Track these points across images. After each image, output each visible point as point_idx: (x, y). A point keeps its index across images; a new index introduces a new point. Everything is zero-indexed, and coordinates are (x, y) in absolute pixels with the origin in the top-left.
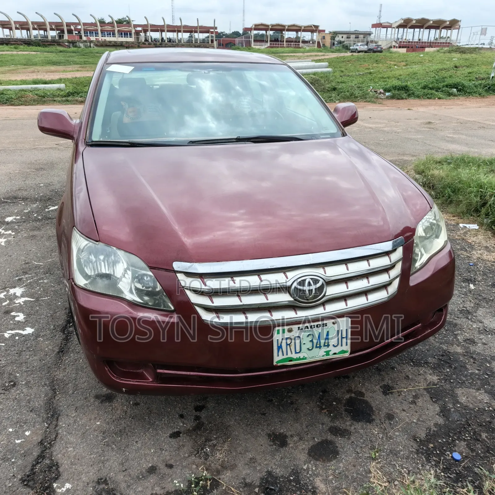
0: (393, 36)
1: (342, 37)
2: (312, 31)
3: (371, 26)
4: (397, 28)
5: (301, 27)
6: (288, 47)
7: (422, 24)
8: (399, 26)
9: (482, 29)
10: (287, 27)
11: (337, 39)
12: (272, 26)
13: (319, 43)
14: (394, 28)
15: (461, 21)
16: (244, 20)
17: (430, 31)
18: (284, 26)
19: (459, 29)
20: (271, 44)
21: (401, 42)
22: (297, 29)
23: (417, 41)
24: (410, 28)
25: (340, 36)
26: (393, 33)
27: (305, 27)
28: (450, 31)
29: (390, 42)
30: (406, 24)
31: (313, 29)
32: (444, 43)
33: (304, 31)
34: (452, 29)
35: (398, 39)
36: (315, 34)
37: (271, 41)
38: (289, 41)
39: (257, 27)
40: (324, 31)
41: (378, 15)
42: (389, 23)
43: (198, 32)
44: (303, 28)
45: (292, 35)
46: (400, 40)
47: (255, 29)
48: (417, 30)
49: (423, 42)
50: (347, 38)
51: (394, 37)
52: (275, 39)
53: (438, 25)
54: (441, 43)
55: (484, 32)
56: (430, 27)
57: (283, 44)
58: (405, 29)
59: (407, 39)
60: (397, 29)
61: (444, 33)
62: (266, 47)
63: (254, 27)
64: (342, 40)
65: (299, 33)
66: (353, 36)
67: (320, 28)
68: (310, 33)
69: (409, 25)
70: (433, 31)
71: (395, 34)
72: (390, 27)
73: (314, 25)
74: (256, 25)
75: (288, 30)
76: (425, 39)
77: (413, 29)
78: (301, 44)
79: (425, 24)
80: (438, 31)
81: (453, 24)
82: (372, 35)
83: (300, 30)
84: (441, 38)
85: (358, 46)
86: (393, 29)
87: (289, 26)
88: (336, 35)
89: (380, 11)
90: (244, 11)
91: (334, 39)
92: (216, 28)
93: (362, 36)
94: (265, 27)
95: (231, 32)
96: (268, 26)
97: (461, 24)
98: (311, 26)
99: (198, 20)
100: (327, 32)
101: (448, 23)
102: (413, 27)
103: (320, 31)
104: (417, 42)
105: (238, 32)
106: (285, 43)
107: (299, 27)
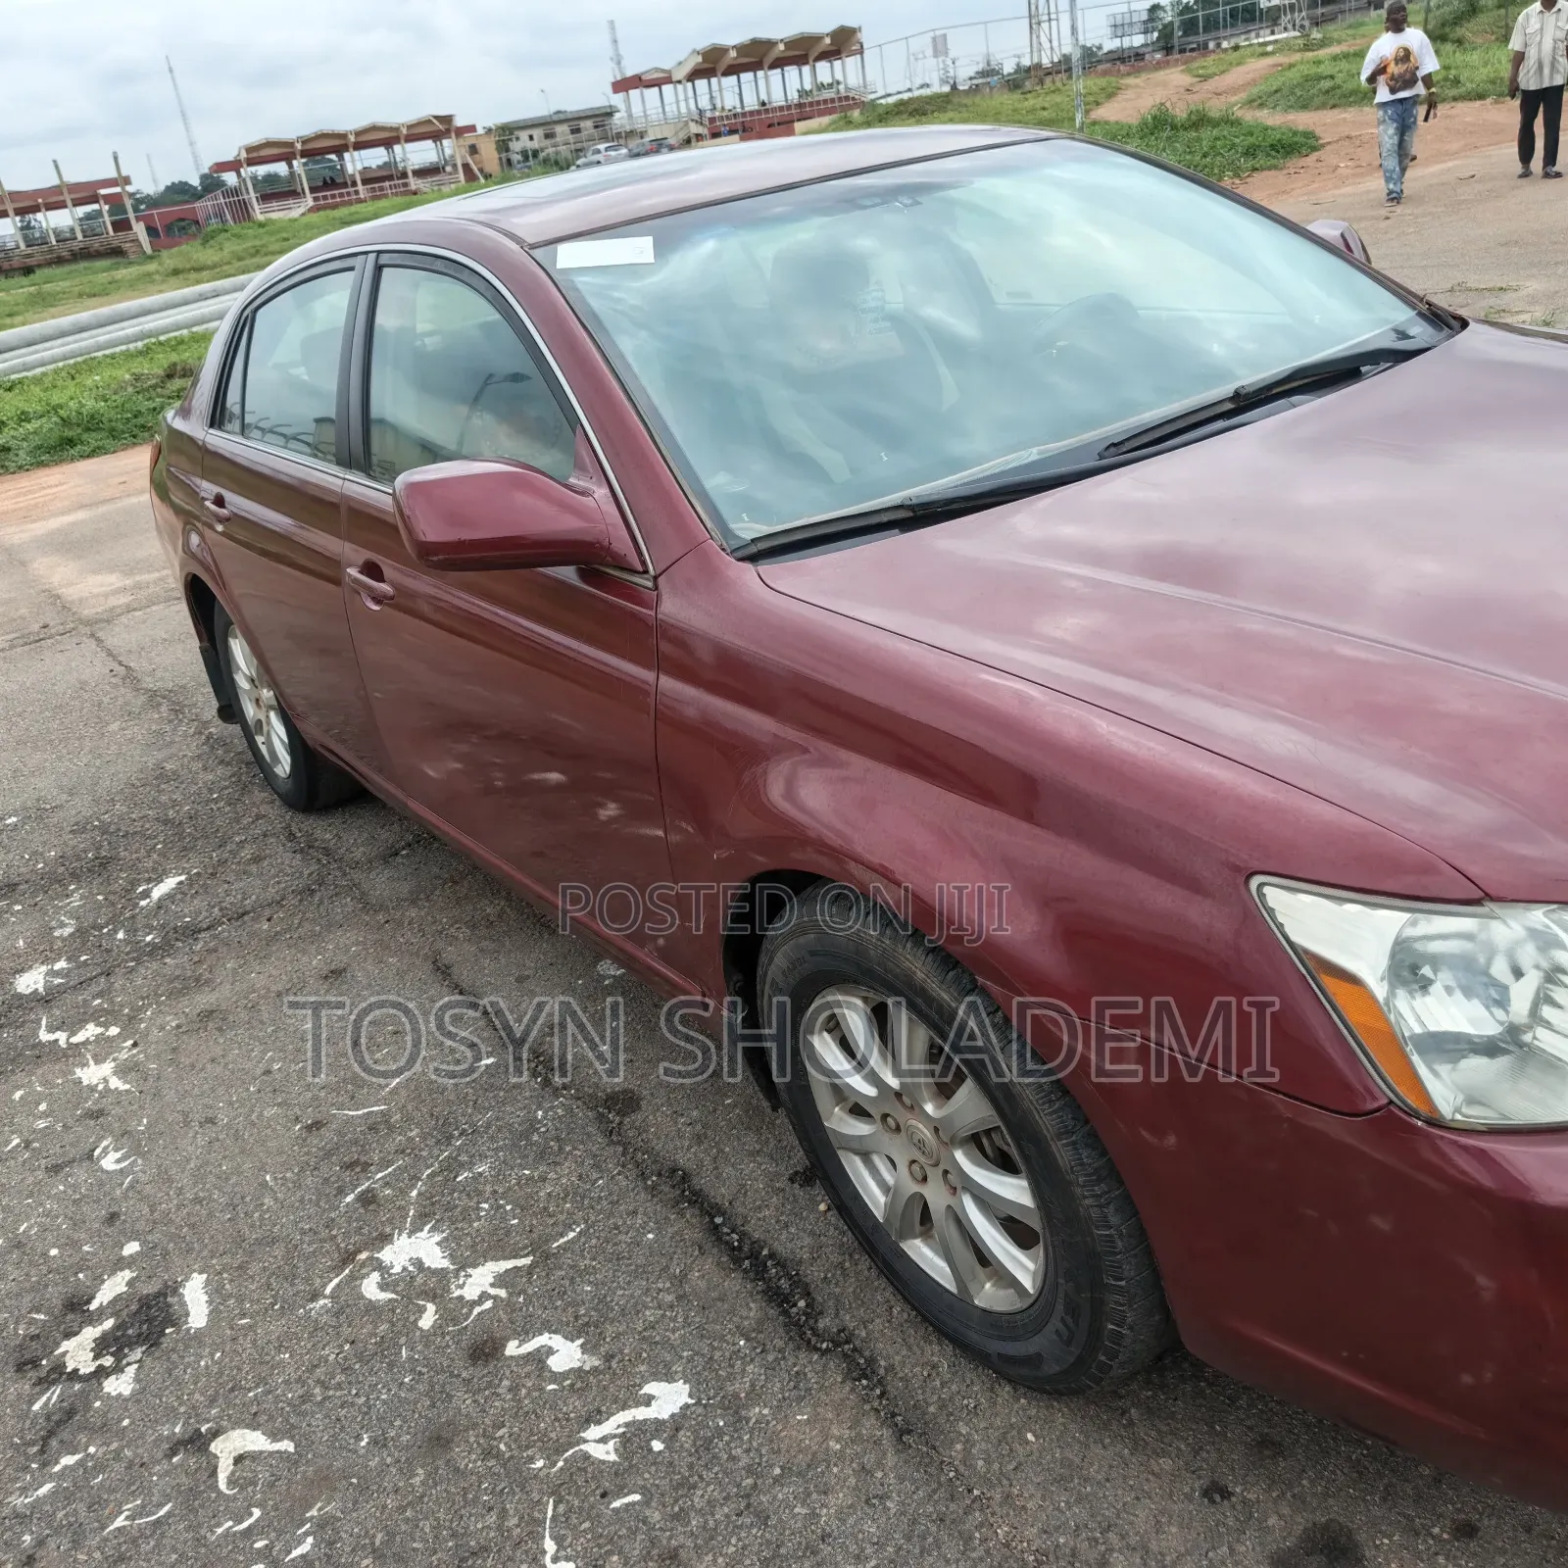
0: (683, 105)
1: (531, 138)
2: (437, 137)
3: (609, 89)
4: (688, 80)
5: (397, 129)
6: (375, 198)
7: (756, 56)
8: (695, 75)
9: (934, 39)
10: (352, 138)
11: (516, 146)
12: (304, 143)
13: (466, 166)
14: (679, 82)
15: (860, 28)
16: (192, 144)
17: (783, 75)
18: (343, 136)
19: (861, 52)
20: (316, 199)
21: (712, 120)
22: (387, 137)
23: (757, 107)
24: (726, 74)
25: (524, 135)
26: (681, 97)
27: (410, 127)
28: (839, 62)
29: (682, 125)
30: (712, 64)
31: (438, 128)
32: (832, 100)
33: (410, 139)
34: (843, 55)
35: (701, 112)
36: (446, 142)
37: (313, 190)
38: (370, 178)
39: (256, 154)
40: (472, 128)
41: (611, 53)
42: (663, 71)
43: (69, 203)
44: (404, 131)
45: (375, 157)
46: (709, 114)
47: (251, 162)
48: (747, 77)
49: (774, 110)
50: (548, 136)
51: (688, 109)
52: (325, 182)
53: (802, 51)
54: (825, 101)
55: (940, 46)
56: (780, 63)
57: (357, 192)
58: (714, 80)
59: (727, 107)
60: (689, 84)
61: (824, 71)
62: (302, 210)
63: (244, 155)
64: (535, 144)
65: (397, 148)
66: (562, 130)
67: (459, 122)
68: (429, 144)
69: (722, 66)
70: (792, 72)
71: (686, 100)
72: (668, 80)
73: (436, 117)
74: (249, 150)
75: (359, 146)
76: (778, 99)
77: (735, 77)
78: (414, 183)
79: (765, 55)
80: (806, 69)
81: (842, 43)
82: (617, 115)
83: (396, 140)
84: (821, 87)
85: (599, 152)
86: (680, 87)
87: (358, 134)
88: (511, 134)
89: (615, 41)
90: (183, 115)
91: (507, 150)
92: (127, 181)
93: (588, 124)
94: (283, 151)
95: (162, 188)
96: (291, 144)
97: (865, 37)
98: (428, 122)
99: (57, 167)
100: (480, 131)
101: (828, 41)
102: (733, 70)
103: (461, 132)
104: (759, 112)
105: (186, 183)
106: (360, 187)
107: (391, 129)
